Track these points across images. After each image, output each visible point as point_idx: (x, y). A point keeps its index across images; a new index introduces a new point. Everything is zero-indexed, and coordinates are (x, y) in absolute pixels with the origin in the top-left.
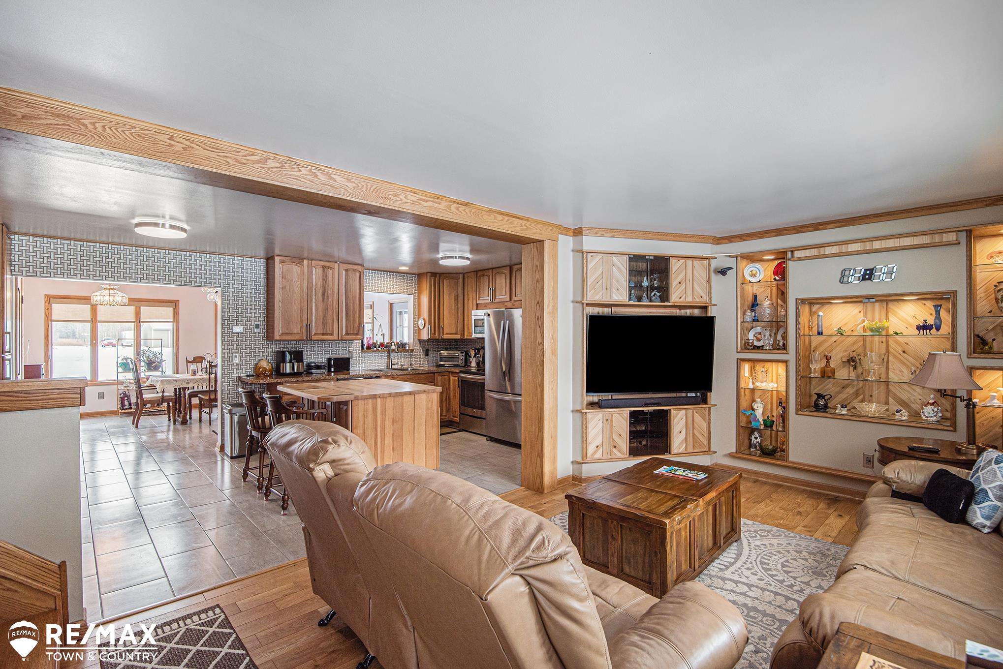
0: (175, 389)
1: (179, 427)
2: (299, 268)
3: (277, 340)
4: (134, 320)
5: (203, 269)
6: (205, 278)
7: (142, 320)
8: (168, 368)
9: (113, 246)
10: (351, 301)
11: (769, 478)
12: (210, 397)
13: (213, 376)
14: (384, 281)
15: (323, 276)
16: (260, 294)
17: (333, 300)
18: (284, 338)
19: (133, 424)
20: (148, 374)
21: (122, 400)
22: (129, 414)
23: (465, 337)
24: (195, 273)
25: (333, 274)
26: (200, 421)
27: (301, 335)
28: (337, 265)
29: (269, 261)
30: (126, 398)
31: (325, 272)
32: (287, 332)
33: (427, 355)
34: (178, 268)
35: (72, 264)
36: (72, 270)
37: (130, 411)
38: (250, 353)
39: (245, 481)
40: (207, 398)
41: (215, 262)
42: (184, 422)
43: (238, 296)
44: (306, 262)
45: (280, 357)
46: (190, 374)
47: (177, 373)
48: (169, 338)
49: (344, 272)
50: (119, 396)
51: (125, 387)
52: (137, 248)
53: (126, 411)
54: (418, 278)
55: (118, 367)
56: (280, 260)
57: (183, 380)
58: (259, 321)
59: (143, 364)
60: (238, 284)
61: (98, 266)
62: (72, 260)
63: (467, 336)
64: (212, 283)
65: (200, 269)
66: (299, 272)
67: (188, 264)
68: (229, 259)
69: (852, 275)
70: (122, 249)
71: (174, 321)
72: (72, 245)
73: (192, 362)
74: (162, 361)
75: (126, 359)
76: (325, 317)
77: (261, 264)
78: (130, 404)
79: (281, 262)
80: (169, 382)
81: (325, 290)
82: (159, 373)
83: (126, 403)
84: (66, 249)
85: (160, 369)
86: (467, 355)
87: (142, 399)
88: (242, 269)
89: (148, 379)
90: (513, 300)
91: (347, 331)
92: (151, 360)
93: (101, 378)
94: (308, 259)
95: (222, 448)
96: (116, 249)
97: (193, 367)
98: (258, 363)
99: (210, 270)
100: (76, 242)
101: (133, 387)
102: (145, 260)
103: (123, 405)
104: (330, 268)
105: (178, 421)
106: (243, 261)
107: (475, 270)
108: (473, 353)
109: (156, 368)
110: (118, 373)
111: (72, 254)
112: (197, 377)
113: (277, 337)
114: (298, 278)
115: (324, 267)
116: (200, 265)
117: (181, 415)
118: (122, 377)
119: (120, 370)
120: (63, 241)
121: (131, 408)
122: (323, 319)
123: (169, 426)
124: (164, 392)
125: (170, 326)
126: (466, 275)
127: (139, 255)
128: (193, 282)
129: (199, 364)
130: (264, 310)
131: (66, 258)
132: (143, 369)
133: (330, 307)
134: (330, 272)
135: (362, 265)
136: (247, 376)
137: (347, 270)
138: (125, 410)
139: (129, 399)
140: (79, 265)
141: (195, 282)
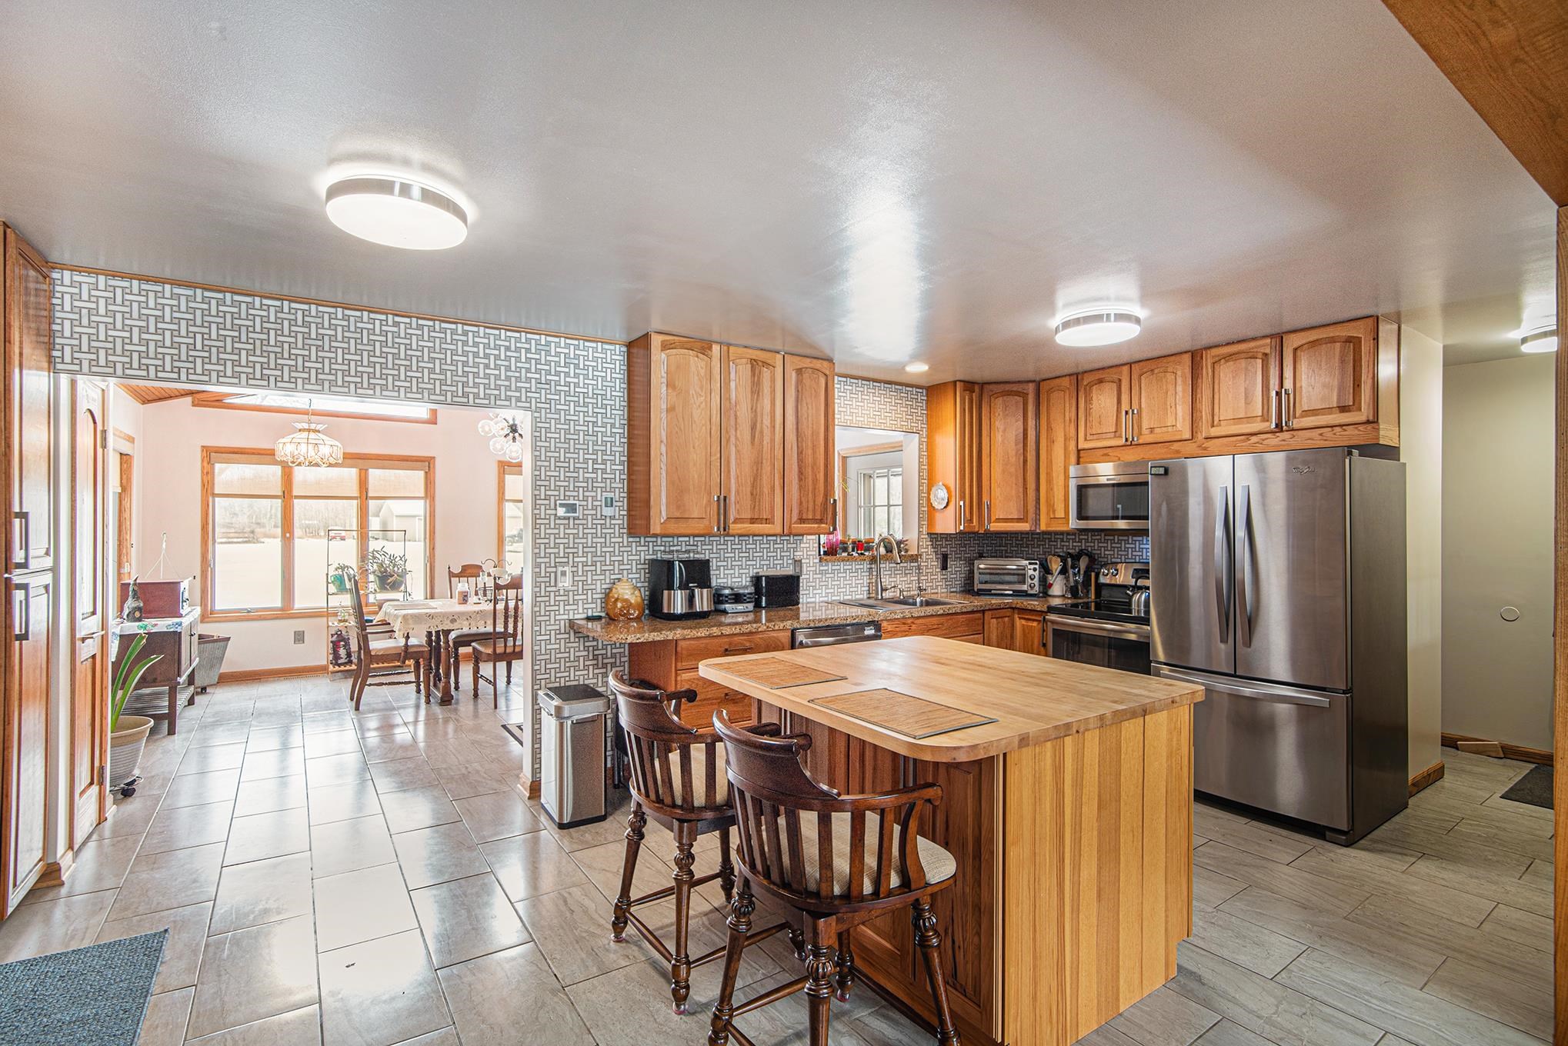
0: (430, 634)
1: (437, 709)
2: (703, 364)
3: (655, 536)
4: (356, 494)
5: (492, 366)
6: (498, 387)
7: (370, 494)
8: (416, 584)
9: (294, 305)
10: (810, 444)
12: (495, 650)
13: (501, 606)
14: (863, 400)
15: (753, 383)
16: (613, 426)
17: (773, 440)
18: (673, 528)
19: (352, 699)
20: (381, 596)
21: (335, 646)
22: (347, 674)
23: (1043, 527)
24: (476, 375)
25: (773, 380)
26: (476, 695)
27: (706, 522)
28: (779, 357)
29: (634, 350)
30: (342, 643)
31: (757, 372)
32: (678, 515)
33: (944, 567)
34: (437, 361)
35: (199, 346)
36: (199, 361)
37: (348, 668)
38: (594, 564)
39: (618, 939)
40: (490, 651)
41: (518, 350)
42: (446, 700)
43: (567, 432)
44: (716, 348)
45: (660, 575)
46: (455, 600)
47: (432, 597)
48: (418, 528)
49: (794, 374)
50: (330, 639)
51: (340, 621)
52: (347, 312)
53: (342, 668)
54: (927, 396)
55: (328, 583)
56: (663, 342)
57: (444, 616)
58: (612, 490)
59: (371, 578)
60: (567, 403)
61: (258, 352)
62: (199, 337)
63: (1048, 525)
64: (513, 400)
65: (487, 366)
66: (702, 372)
67: (460, 352)
68: (548, 344)
70: (313, 313)
71: (426, 497)
72: (199, 299)
73: (458, 576)
74: (405, 572)
75: (343, 568)
76: (756, 478)
77: (616, 356)
78: (349, 655)
79: (665, 346)
80: (417, 618)
81: (756, 416)
82: (399, 596)
83: (342, 652)
84: (183, 308)
85: (402, 588)
86: (1046, 570)
87: (368, 651)
88: (577, 366)
89: (380, 608)
90: (1200, 437)
91: (800, 512)
92: (386, 571)
93: (300, 603)
94: (721, 343)
95: (535, 790)
96: (300, 313)
97: (462, 586)
98: (610, 589)
99: (508, 368)
100: (207, 294)
101: (352, 622)
102: (365, 341)
103: (336, 656)
104: (765, 364)
105: (435, 697)
106: (577, 347)
107: (1074, 370)
108: (1056, 565)
109: (395, 586)
110: (328, 594)
111: (199, 322)
112: (469, 608)
113: (656, 528)
114: (701, 388)
115: (754, 362)
116: (487, 356)
117: (441, 685)
118: (335, 601)
119: (332, 589)
120: (177, 290)
121: (350, 662)
122: (753, 486)
123: (417, 707)
124: (407, 637)
125: (418, 507)
126: (1044, 386)
127: (352, 329)
128: (471, 396)
129: (472, 580)
130: (621, 463)
131: (183, 332)
132: (372, 586)
133: (766, 455)
134: (766, 373)
135: (830, 360)
136: (588, 619)
137: (799, 371)
138: (339, 665)
139: (347, 645)
140: (214, 350)
141: (476, 396)
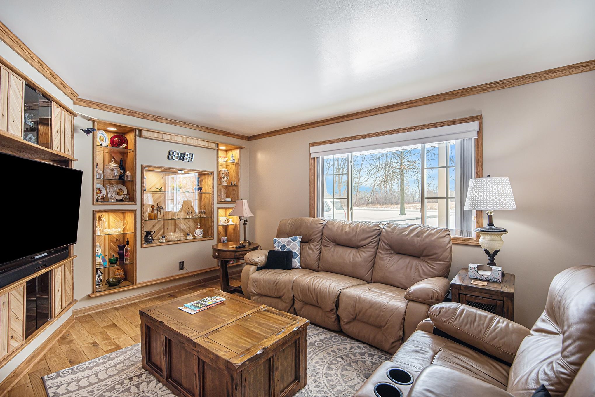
11: (122, 303)
69: (175, 155)
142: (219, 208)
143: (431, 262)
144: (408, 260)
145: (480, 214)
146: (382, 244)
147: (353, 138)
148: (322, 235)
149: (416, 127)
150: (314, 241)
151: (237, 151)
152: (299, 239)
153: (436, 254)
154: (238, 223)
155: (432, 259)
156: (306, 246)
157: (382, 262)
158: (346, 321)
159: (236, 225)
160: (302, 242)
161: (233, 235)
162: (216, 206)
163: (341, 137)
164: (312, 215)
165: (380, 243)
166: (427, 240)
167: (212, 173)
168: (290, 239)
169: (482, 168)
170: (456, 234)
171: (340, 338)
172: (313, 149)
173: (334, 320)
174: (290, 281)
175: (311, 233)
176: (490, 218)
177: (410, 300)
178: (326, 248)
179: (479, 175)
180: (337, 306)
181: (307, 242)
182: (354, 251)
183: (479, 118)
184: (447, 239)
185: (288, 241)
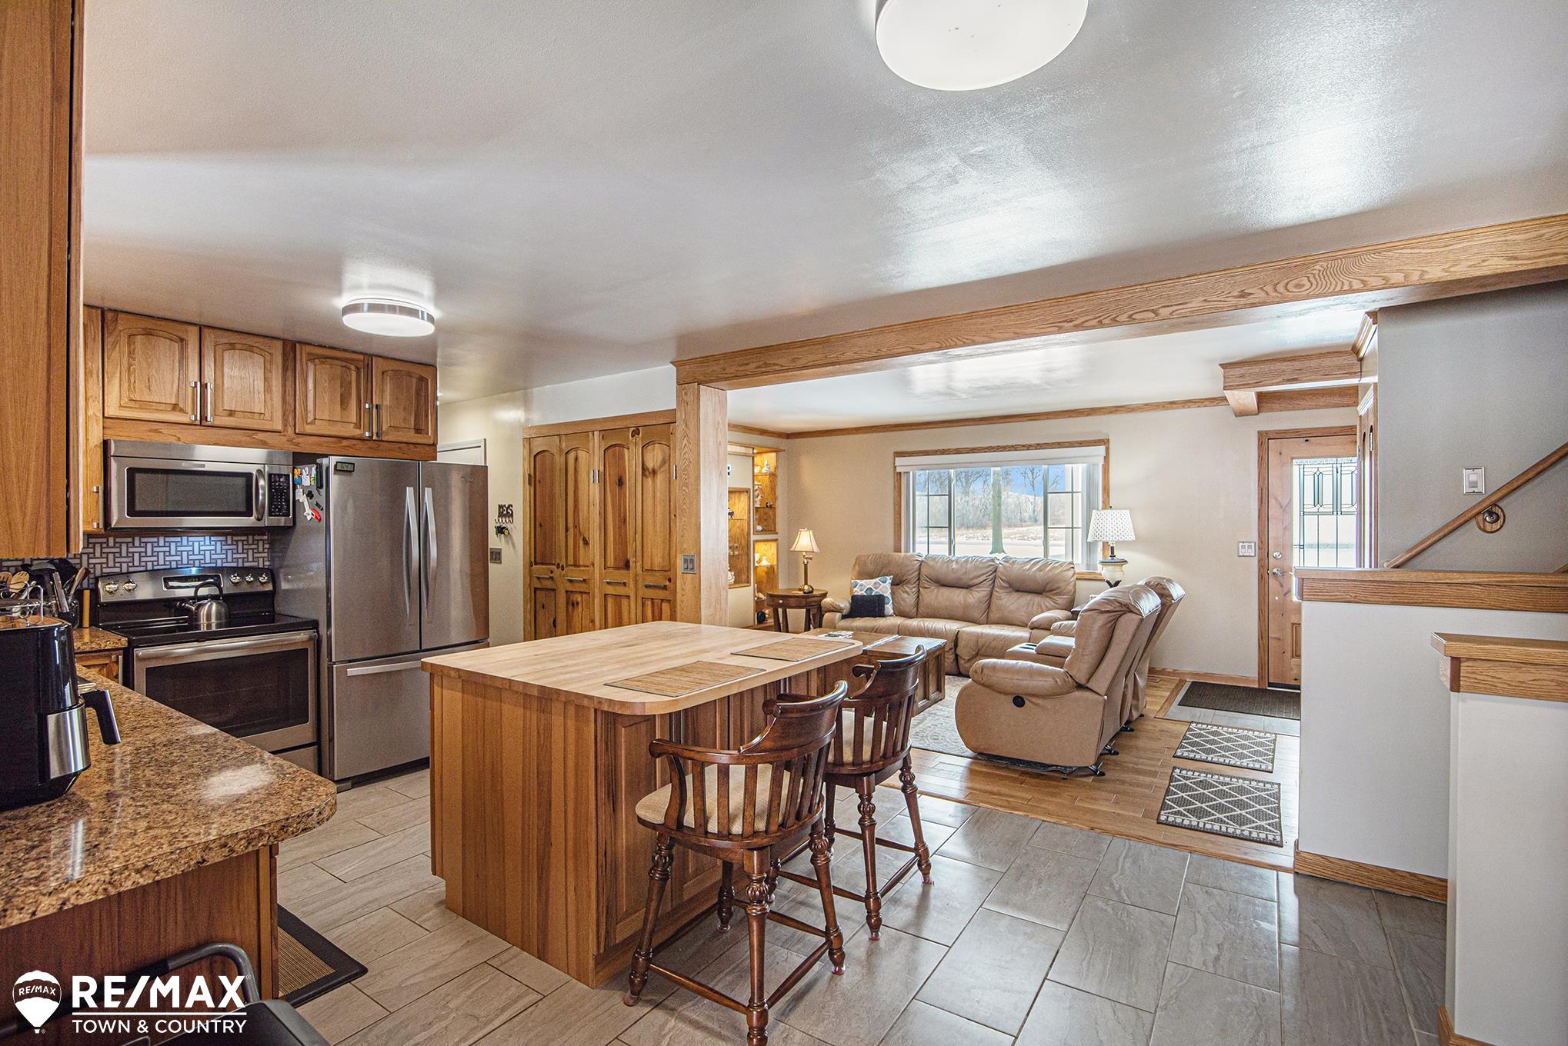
142: (757, 541)
143: (1055, 597)
144: (1029, 597)
145: (1105, 544)
146: (998, 582)
147: (958, 451)
148: (919, 574)
149: (1038, 444)
150: (908, 582)
151: (773, 455)
152: (889, 579)
153: (1059, 588)
154: (775, 563)
155: (1056, 594)
156: (899, 590)
157: (1001, 602)
158: (967, 658)
159: (772, 567)
160: (893, 584)
161: (765, 581)
162: (753, 538)
163: (941, 448)
164: (898, 550)
165: (997, 580)
166: (1050, 574)
167: (747, 491)
168: (877, 580)
169: (1108, 496)
170: (1081, 568)
171: (961, 679)
172: (899, 461)
173: (951, 661)
174: (895, 626)
175: (904, 572)
176: (1112, 548)
177: (1032, 629)
178: (927, 590)
179: (1107, 505)
180: (956, 646)
181: (898, 585)
182: (964, 591)
183: (1105, 442)
184: (1071, 573)
185: (875, 583)
